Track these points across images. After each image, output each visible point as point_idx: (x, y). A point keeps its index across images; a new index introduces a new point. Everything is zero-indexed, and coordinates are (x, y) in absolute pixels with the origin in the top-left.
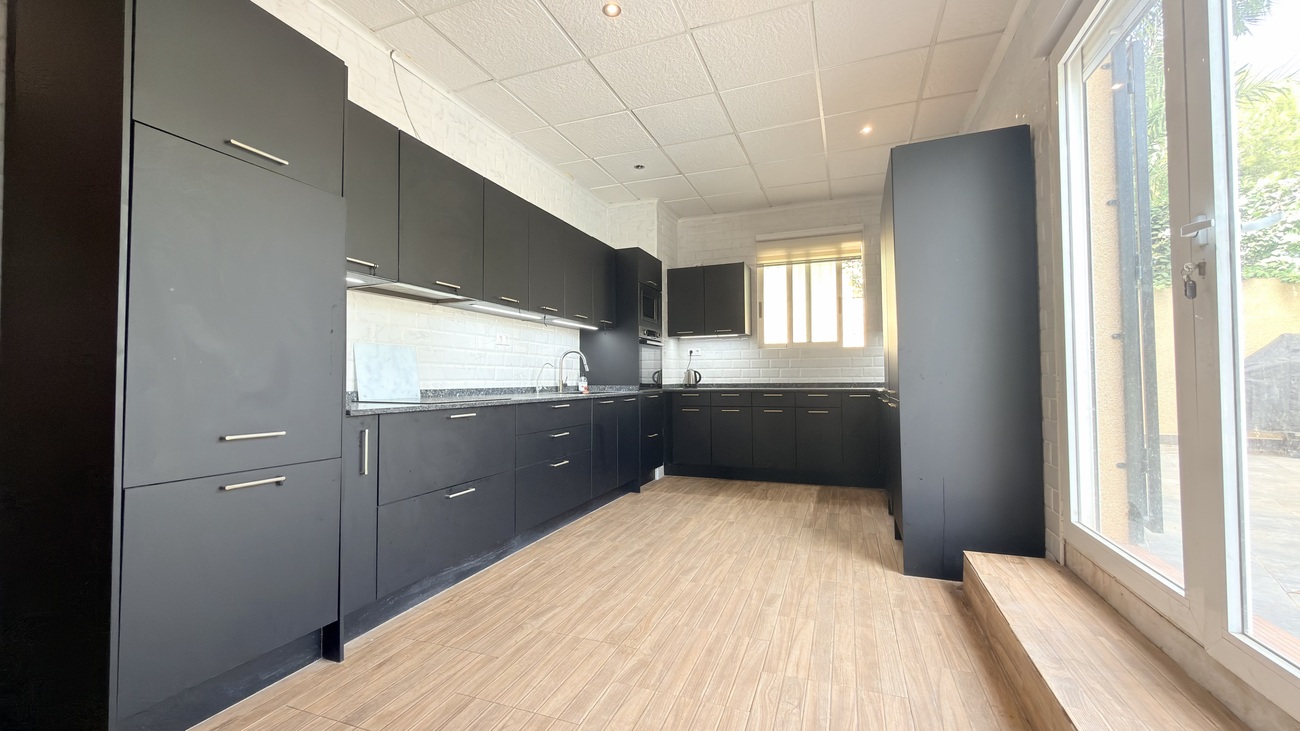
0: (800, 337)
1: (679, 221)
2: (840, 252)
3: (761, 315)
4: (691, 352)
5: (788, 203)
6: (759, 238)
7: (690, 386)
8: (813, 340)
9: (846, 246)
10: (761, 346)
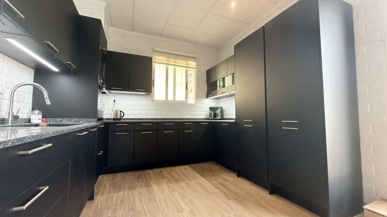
0: (171, 98)
1: (110, 28)
2: (188, 64)
3: (153, 86)
4: (115, 101)
5: (170, 37)
6: (155, 49)
7: (118, 119)
8: (176, 100)
9: (190, 62)
10: (153, 100)
